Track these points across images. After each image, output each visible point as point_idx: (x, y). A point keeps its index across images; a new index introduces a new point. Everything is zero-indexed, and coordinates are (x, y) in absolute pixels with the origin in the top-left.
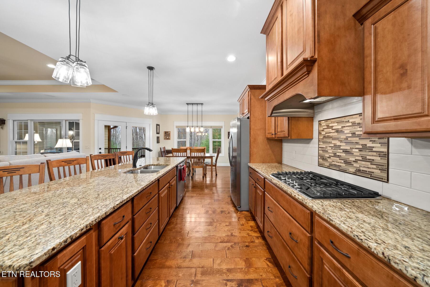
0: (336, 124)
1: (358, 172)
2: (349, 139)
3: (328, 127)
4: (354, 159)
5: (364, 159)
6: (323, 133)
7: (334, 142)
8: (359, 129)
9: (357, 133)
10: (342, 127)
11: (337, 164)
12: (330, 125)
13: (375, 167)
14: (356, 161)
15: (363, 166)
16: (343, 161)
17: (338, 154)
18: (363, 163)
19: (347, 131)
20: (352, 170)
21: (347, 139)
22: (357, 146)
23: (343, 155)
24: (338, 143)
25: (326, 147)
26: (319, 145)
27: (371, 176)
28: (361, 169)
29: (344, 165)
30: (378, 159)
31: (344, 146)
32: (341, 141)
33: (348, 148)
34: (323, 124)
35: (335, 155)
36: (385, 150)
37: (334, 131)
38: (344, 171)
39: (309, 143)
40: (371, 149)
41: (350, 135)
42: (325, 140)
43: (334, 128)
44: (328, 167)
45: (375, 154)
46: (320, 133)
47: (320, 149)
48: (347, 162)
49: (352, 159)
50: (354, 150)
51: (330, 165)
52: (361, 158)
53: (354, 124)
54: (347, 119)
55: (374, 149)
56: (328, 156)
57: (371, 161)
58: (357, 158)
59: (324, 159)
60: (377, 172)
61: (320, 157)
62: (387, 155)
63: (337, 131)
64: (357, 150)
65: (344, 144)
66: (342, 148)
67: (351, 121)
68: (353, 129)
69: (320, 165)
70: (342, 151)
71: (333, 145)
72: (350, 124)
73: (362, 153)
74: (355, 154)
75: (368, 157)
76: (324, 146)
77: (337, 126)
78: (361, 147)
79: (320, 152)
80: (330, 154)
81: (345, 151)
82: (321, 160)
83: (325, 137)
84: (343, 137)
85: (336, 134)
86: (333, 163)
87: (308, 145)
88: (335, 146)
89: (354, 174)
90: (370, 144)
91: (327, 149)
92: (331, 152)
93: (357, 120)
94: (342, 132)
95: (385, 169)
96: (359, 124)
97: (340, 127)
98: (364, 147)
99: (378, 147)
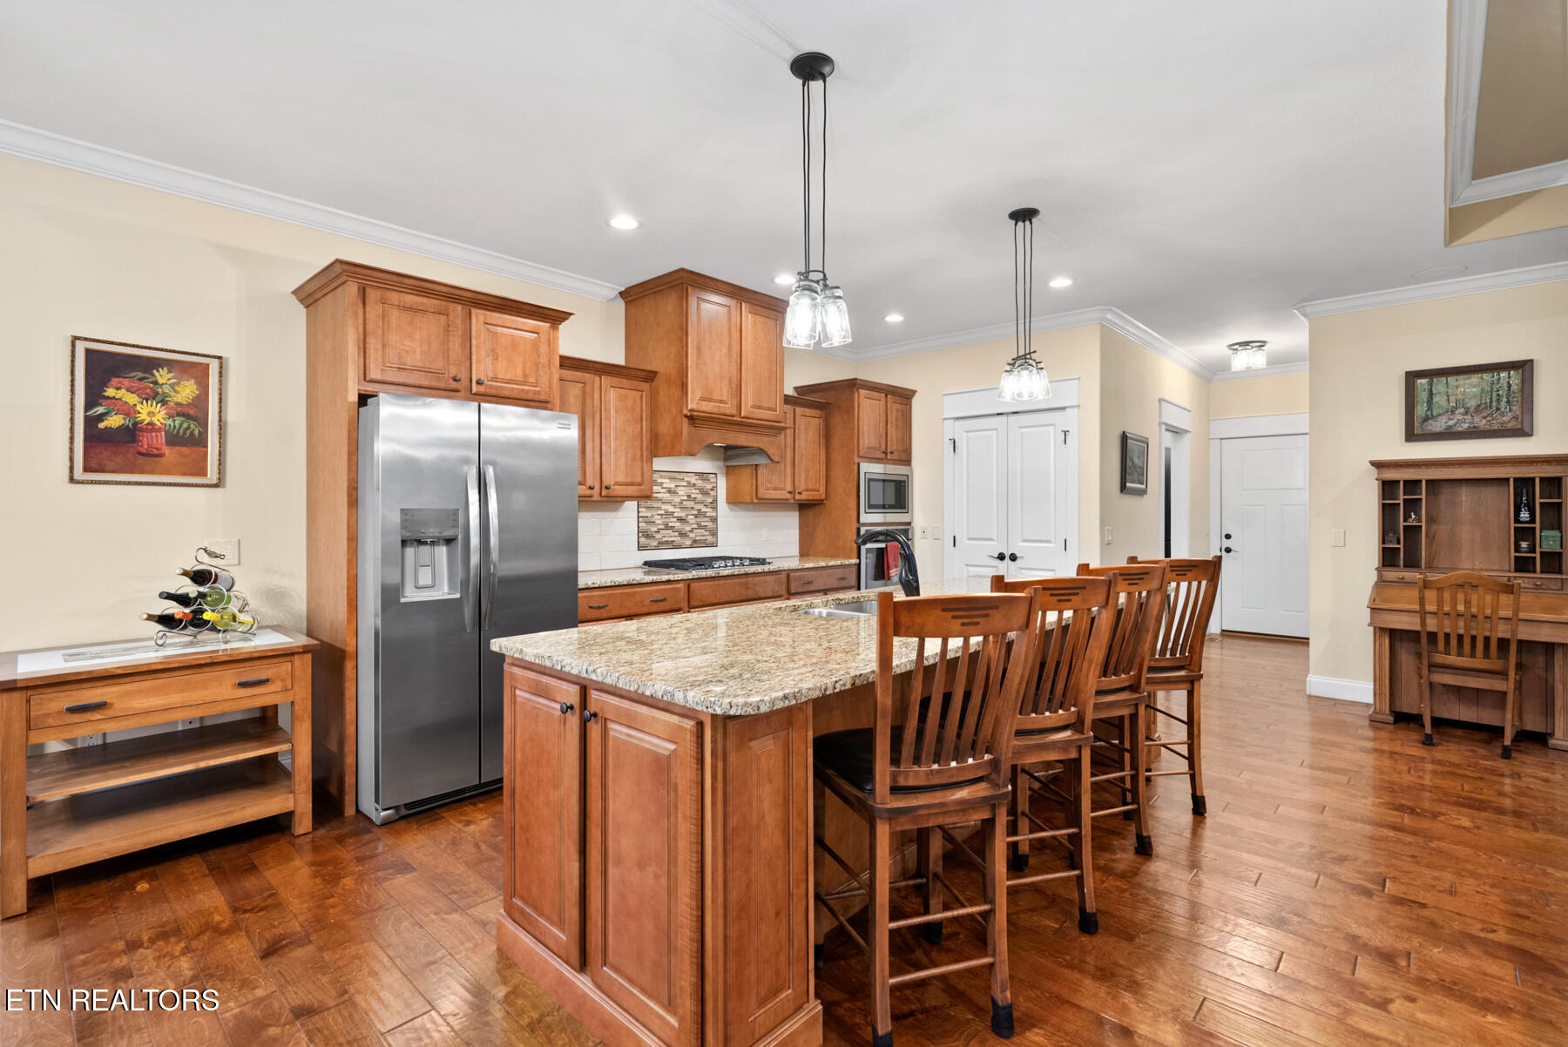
0: (668, 481)
1: (696, 544)
2: (685, 503)
3: (656, 483)
4: (690, 529)
5: (699, 527)
7: (664, 507)
8: (694, 491)
9: (693, 496)
10: (676, 486)
11: (670, 539)
12: (659, 481)
13: (708, 533)
14: (692, 531)
15: (699, 534)
16: (677, 534)
17: (670, 525)
18: (699, 531)
19: (682, 492)
20: (688, 543)
21: (681, 501)
22: (693, 512)
23: (678, 525)
24: (671, 509)
25: (653, 516)
26: (638, 512)
27: (706, 544)
28: (698, 538)
29: (679, 538)
30: (710, 524)
31: (678, 513)
32: (675, 506)
33: (683, 514)
35: (667, 527)
36: (715, 515)
37: (664, 490)
38: (680, 547)
39: (615, 510)
40: (704, 514)
41: (685, 498)
42: (649, 504)
43: (664, 486)
44: (657, 548)
45: (707, 519)
47: (640, 519)
48: (682, 534)
49: (687, 528)
50: (690, 517)
51: (659, 543)
52: (696, 526)
53: (690, 485)
54: (681, 476)
55: (707, 515)
56: (655, 529)
57: (705, 528)
58: (693, 526)
59: (648, 536)
60: (710, 539)
61: (640, 534)
62: (714, 520)
63: (670, 491)
64: (693, 517)
65: (679, 510)
66: (675, 515)
67: (686, 479)
68: (688, 491)
69: (641, 548)
70: (675, 519)
71: (663, 512)
72: (685, 484)
73: (697, 519)
74: (690, 522)
75: (702, 524)
76: (649, 515)
77: (668, 483)
78: (696, 512)
79: (640, 525)
80: (660, 527)
81: (680, 520)
82: (643, 540)
84: (677, 500)
85: (668, 495)
86: (664, 539)
87: (613, 514)
88: (669, 514)
89: (691, 547)
90: (704, 509)
91: (653, 520)
92: (660, 522)
93: (693, 479)
94: (675, 492)
95: (714, 533)
96: (694, 485)
97: (672, 485)
98: (699, 513)
99: (710, 512)
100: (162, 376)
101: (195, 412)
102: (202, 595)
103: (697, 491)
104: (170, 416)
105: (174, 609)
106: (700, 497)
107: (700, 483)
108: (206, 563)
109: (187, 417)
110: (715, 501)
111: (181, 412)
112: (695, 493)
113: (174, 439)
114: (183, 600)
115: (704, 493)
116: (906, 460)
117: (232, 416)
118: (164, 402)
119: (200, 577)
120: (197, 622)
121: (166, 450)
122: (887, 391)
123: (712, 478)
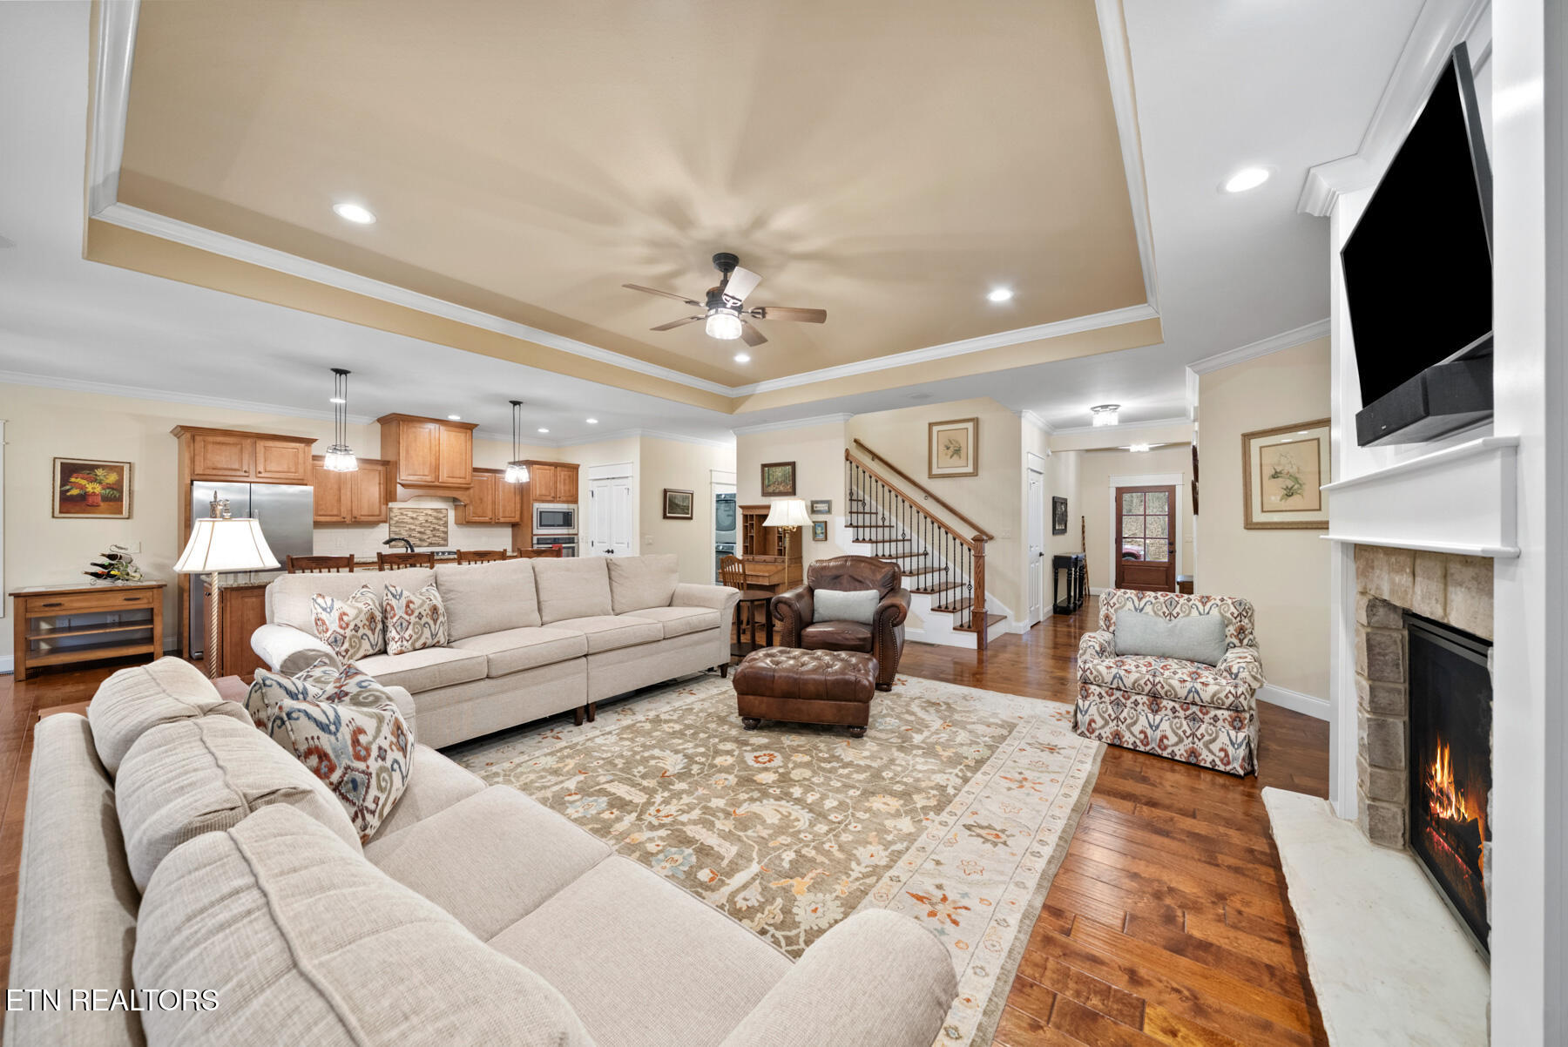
1: (431, 544)
2: (423, 524)
3: (402, 514)
4: (427, 537)
5: (434, 536)
6: (395, 519)
7: (408, 526)
9: (429, 521)
10: (417, 516)
12: (404, 513)
13: (441, 539)
14: (429, 538)
15: (434, 540)
16: (418, 540)
17: (412, 535)
18: (434, 538)
19: (422, 519)
20: (426, 544)
21: (421, 523)
23: (418, 535)
24: (413, 527)
25: (400, 531)
26: (389, 529)
27: (439, 545)
28: (433, 542)
29: (419, 542)
30: (442, 535)
31: (418, 529)
32: (416, 526)
33: (422, 530)
34: (395, 511)
35: (410, 536)
36: (446, 530)
37: (408, 518)
38: (419, 547)
39: (373, 528)
40: (438, 530)
42: (397, 525)
43: (409, 516)
45: (440, 532)
46: (390, 519)
47: (391, 532)
48: (421, 540)
49: (425, 537)
52: (432, 536)
53: (427, 514)
54: (421, 511)
55: (440, 530)
57: (439, 537)
58: (429, 536)
60: (442, 542)
62: (446, 533)
63: (412, 518)
65: (419, 527)
66: (416, 530)
67: (424, 512)
68: (426, 518)
69: (391, 547)
70: (416, 532)
71: (407, 529)
72: (424, 514)
73: (432, 532)
75: (437, 535)
76: (397, 530)
77: (410, 514)
78: (432, 529)
79: (390, 535)
80: (405, 536)
81: (420, 532)
83: (397, 522)
84: (417, 522)
85: (411, 520)
87: (370, 530)
88: (411, 530)
89: (428, 546)
90: (437, 527)
91: (400, 533)
92: (405, 534)
93: (430, 512)
94: (416, 519)
95: (446, 540)
96: (430, 515)
97: (414, 515)
98: (434, 529)
99: (442, 529)
100: (99, 472)
101: (118, 487)
102: (111, 565)
103: (433, 518)
104: (104, 489)
105: (99, 570)
106: (434, 521)
107: (435, 514)
108: (116, 551)
109: (113, 489)
110: (446, 523)
111: (109, 487)
112: (430, 519)
113: (105, 499)
114: (102, 566)
115: (440, 519)
116: (575, 501)
117: (136, 487)
118: (100, 483)
119: (112, 557)
120: (109, 576)
121: (102, 504)
122: (556, 465)
123: (444, 511)
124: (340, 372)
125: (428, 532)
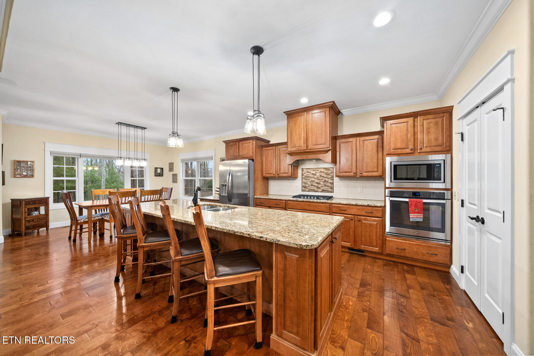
0: (312, 171)
1: (323, 191)
2: (319, 178)
3: (308, 172)
4: (321, 186)
5: (325, 186)
6: (305, 175)
7: (311, 179)
9: (322, 175)
10: (316, 173)
11: (313, 189)
12: (309, 171)
13: (329, 188)
14: (322, 187)
15: (325, 188)
16: (316, 187)
17: (313, 184)
19: (318, 174)
20: (320, 190)
21: (318, 177)
22: (322, 181)
23: (316, 185)
24: (313, 180)
25: (307, 182)
26: (302, 181)
27: (328, 192)
28: (324, 189)
29: (317, 189)
30: (330, 185)
31: (316, 181)
32: (315, 179)
33: (318, 181)
34: (305, 170)
35: (312, 185)
36: (333, 182)
37: (311, 174)
38: (317, 191)
39: (295, 180)
40: (327, 181)
41: (319, 176)
42: (306, 178)
44: (308, 191)
45: (329, 183)
46: (302, 175)
47: (303, 183)
48: (318, 188)
49: (320, 186)
50: (321, 182)
51: (309, 190)
52: (324, 185)
53: (321, 172)
54: (318, 169)
55: (329, 182)
56: (308, 186)
57: (328, 186)
58: (322, 185)
59: (305, 187)
60: (330, 190)
61: (303, 187)
62: (332, 184)
63: (313, 174)
64: (322, 182)
65: (317, 180)
66: (315, 182)
67: (320, 170)
68: (321, 174)
69: (303, 191)
71: (311, 181)
72: (319, 172)
73: (324, 183)
74: (321, 184)
75: (327, 185)
76: (306, 181)
77: (312, 172)
78: (324, 181)
79: (303, 184)
81: (317, 183)
82: (303, 189)
83: (306, 177)
84: (316, 177)
85: (312, 175)
86: (311, 189)
88: (312, 181)
89: (321, 192)
90: (327, 180)
91: (307, 183)
92: (310, 183)
93: (323, 170)
94: (315, 175)
95: (332, 188)
96: (323, 172)
97: (314, 172)
98: (325, 181)
99: (330, 181)
103: (324, 174)
106: (325, 176)
107: (325, 171)
110: (332, 177)
112: (323, 174)
115: (328, 174)
116: (450, 152)
122: (414, 115)
123: (331, 169)
124: (175, 90)
125: (322, 183)
